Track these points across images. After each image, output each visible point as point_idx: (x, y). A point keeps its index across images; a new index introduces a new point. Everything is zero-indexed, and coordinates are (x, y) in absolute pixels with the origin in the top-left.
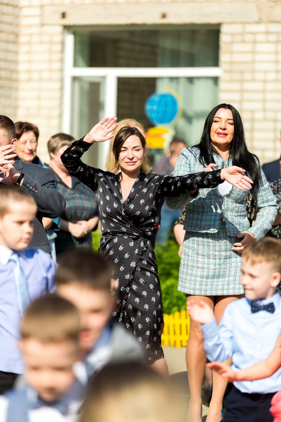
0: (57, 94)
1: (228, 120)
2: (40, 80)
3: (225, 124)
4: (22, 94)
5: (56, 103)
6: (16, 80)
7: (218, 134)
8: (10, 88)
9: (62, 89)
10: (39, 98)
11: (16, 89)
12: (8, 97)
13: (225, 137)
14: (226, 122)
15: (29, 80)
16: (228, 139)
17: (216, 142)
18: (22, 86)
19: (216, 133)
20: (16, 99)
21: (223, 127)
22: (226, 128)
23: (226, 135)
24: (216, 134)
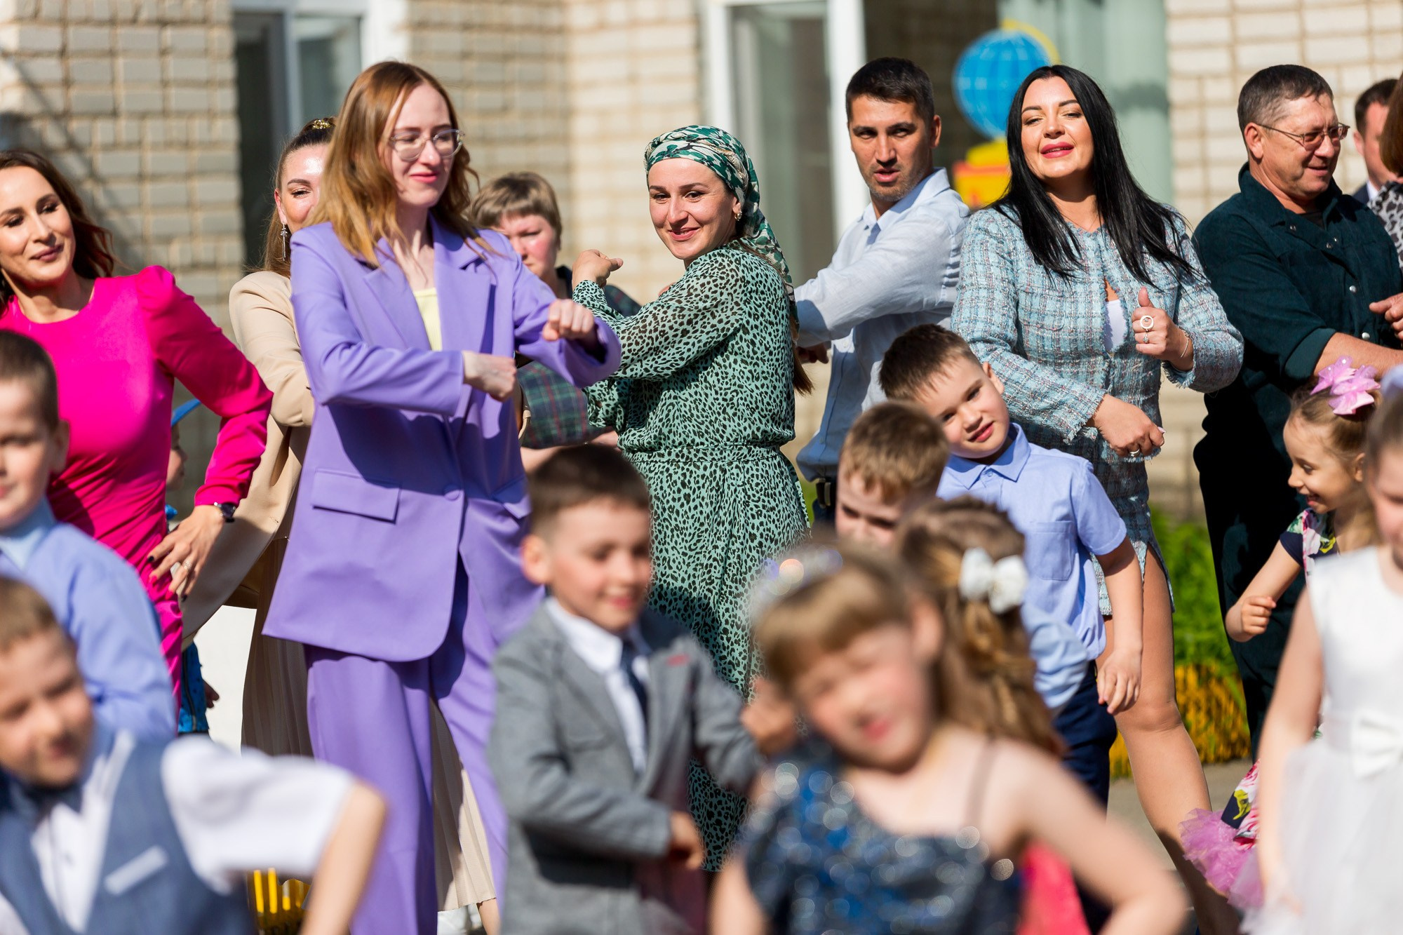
0: (685, 65)
1: (1063, 104)
2: (634, 24)
3: (1056, 119)
4: (581, 71)
5: (686, 90)
6: (561, 30)
7: (1046, 152)
8: (544, 57)
9: (699, 45)
10: (633, 79)
11: (563, 59)
12: (540, 84)
13: (1067, 156)
14: (1057, 113)
15: (602, 26)
16: (1079, 158)
17: (1045, 176)
18: (580, 45)
19: (1038, 151)
20: (566, 87)
21: (1051, 129)
22: (1060, 129)
23: (1068, 148)
24: (1040, 155)
